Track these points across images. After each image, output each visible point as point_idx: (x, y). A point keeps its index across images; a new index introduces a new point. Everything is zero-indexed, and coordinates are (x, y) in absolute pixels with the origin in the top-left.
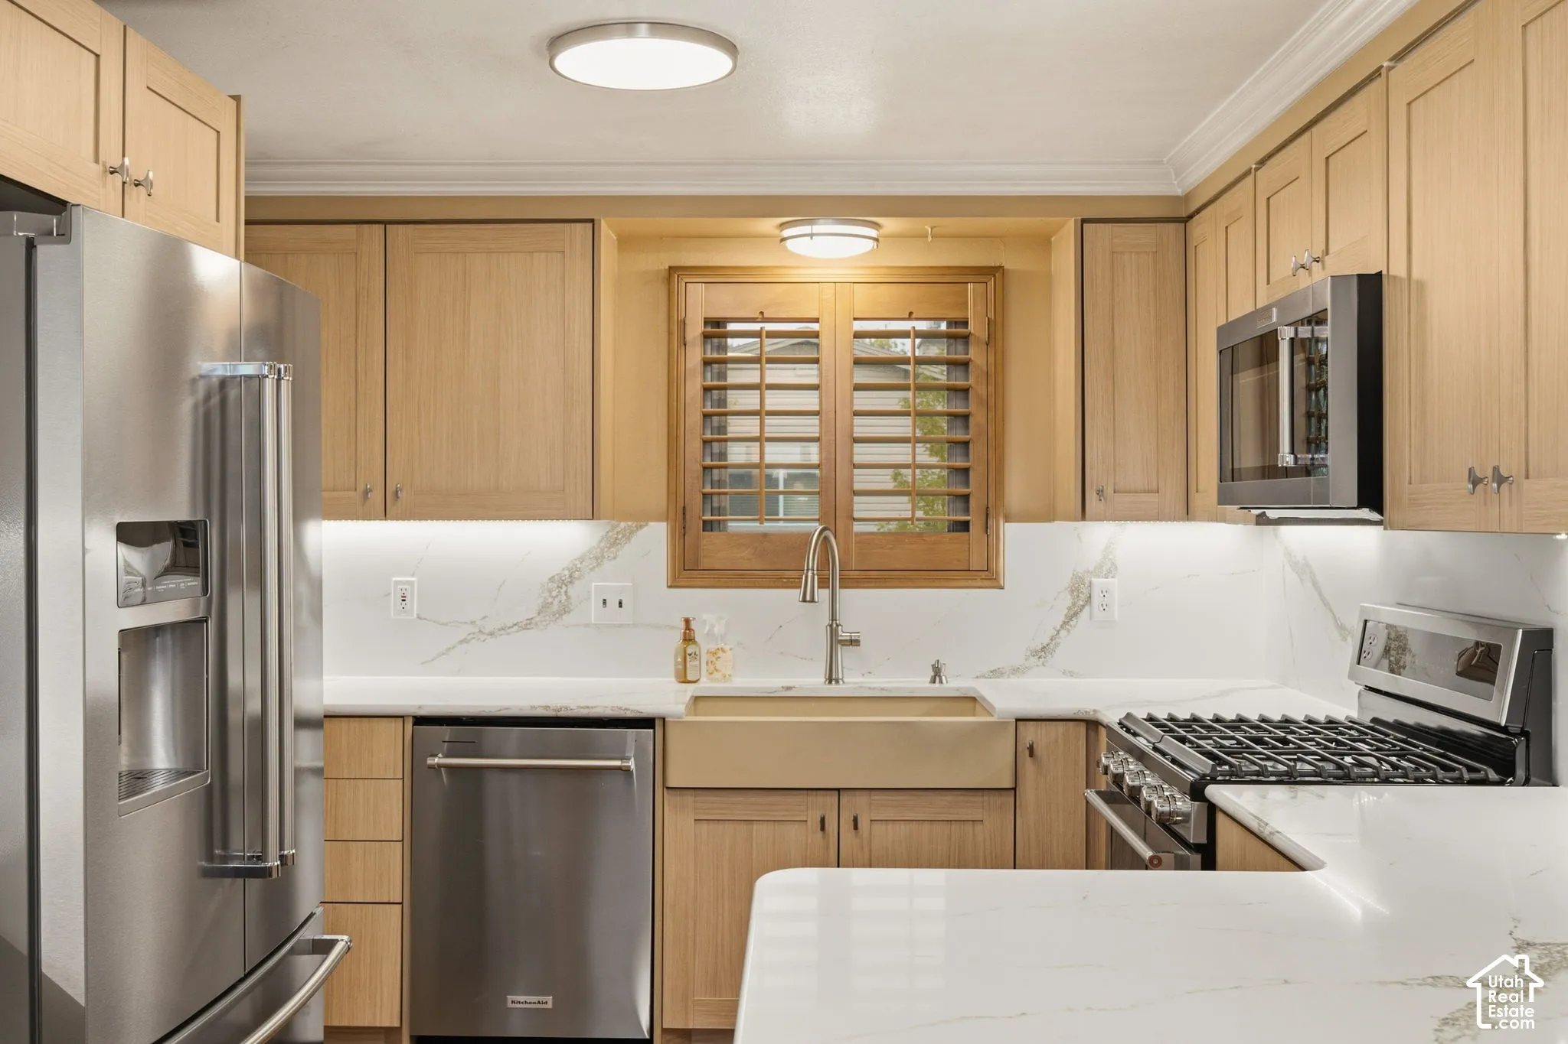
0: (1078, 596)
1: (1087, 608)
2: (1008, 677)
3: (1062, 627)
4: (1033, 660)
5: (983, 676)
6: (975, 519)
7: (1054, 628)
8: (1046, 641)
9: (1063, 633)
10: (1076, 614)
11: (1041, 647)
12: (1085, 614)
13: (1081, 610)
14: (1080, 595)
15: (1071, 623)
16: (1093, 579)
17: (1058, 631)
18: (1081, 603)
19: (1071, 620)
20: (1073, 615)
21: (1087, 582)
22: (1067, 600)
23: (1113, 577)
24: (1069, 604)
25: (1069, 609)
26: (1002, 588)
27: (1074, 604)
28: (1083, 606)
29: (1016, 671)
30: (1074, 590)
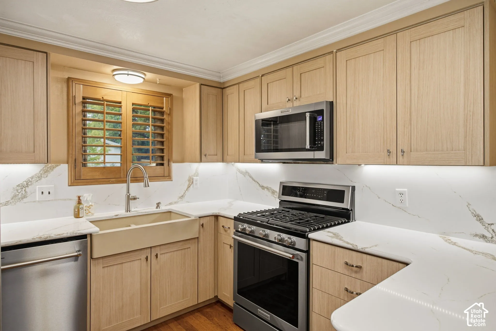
0: (190, 182)
1: (192, 185)
2: (174, 205)
3: (186, 190)
4: (180, 199)
5: (167, 205)
6: (165, 162)
7: (185, 191)
8: (183, 194)
9: (187, 192)
10: (190, 186)
11: (181, 196)
12: (192, 186)
13: (191, 185)
14: (191, 182)
15: (189, 189)
16: (194, 178)
17: (186, 191)
18: (191, 183)
19: (188, 188)
20: (189, 187)
21: (192, 178)
22: (188, 183)
23: (198, 177)
24: (188, 184)
25: (188, 185)
26: (172, 181)
27: (189, 184)
28: (191, 184)
29: (176, 203)
30: (189, 180)
